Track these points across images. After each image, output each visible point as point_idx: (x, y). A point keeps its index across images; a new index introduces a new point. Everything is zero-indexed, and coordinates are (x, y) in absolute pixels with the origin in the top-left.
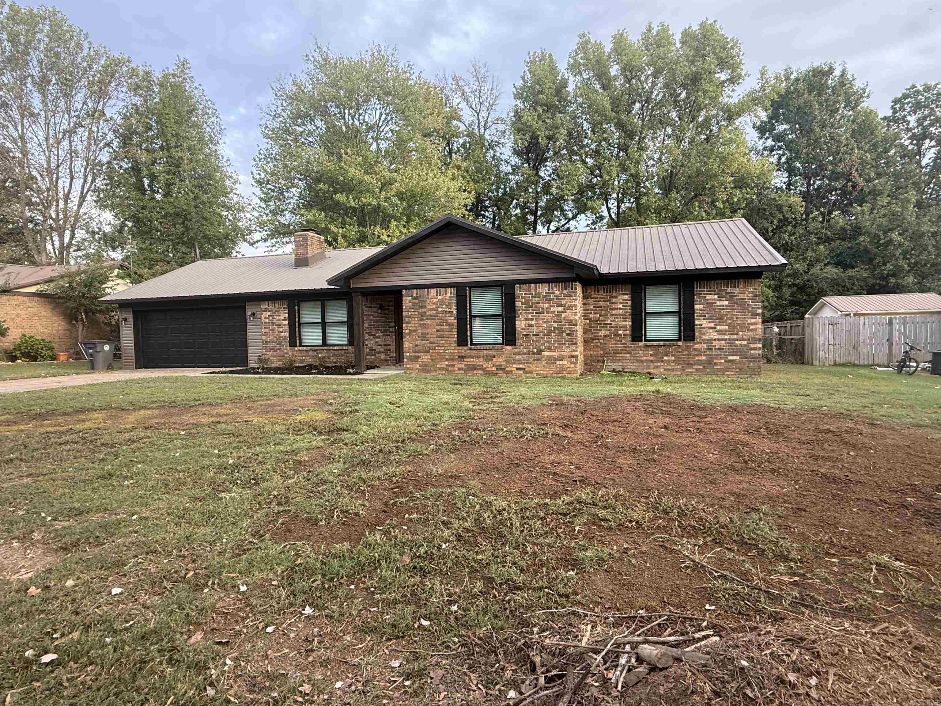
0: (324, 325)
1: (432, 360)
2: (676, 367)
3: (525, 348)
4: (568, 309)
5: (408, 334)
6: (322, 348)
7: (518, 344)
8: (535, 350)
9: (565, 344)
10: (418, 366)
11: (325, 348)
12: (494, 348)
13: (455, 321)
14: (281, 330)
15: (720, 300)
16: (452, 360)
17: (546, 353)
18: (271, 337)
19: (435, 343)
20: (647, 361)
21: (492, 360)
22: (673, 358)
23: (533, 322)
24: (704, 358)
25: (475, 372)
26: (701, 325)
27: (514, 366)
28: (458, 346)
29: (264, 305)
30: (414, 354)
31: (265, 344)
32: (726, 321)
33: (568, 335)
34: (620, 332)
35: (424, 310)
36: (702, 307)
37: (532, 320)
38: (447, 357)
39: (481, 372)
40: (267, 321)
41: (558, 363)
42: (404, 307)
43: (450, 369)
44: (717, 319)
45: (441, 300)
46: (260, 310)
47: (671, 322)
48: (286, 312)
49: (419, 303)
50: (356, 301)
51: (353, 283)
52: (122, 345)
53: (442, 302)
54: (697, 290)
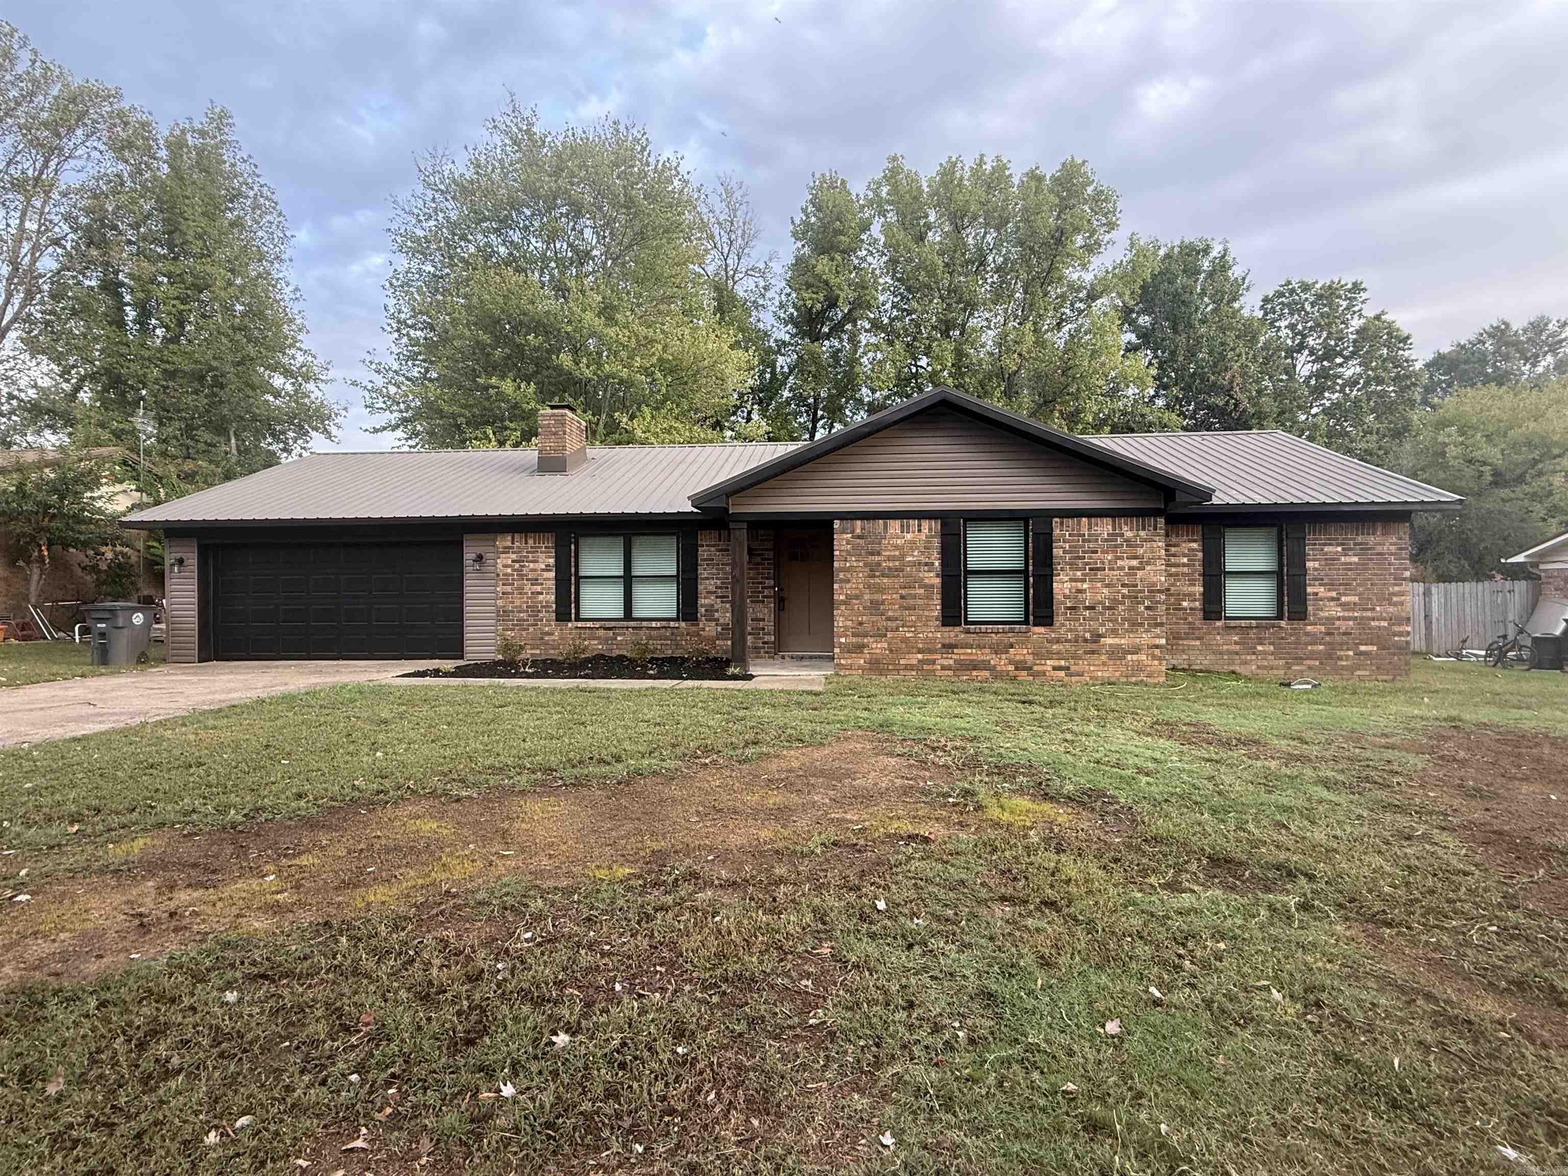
0: (628, 580)
1: (891, 651)
2: (1276, 662)
3: (1070, 630)
4: (1148, 563)
5: (844, 603)
6: (625, 624)
7: (1057, 624)
8: (1088, 635)
9: (1142, 624)
10: (862, 661)
11: (632, 624)
12: (1012, 631)
13: (937, 581)
14: (539, 588)
15: (1346, 555)
16: (930, 651)
17: (1109, 641)
18: (517, 603)
19: (897, 619)
20: (1229, 652)
21: (1007, 652)
22: (1272, 648)
23: (1085, 586)
24: (1321, 647)
25: (975, 673)
26: (1316, 594)
27: (1048, 662)
28: (943, 625)
29: (504, 541)
30: (854, 640)
31: (503, 615)
32: (1355, 590)
33: (1147, 608)
34: (1185, 604)
35: (877, 558)
36: (1317, 564)
37: (1083, 581)
38: (921, 646)
39: (986, 673)
40: (509, 570)
41: (1129, 657)
42: (836, 553)
43: (925, 667)
44: (1340, 585)
45: (910, 542)
46: (494, 550)
47: (1264, 588)
48: (550, 555)
49: (867, 545)
50: (739, 539)
51: (734, 505)
52: (169, 613)
53: (911, 546)
54: (1309, 537)
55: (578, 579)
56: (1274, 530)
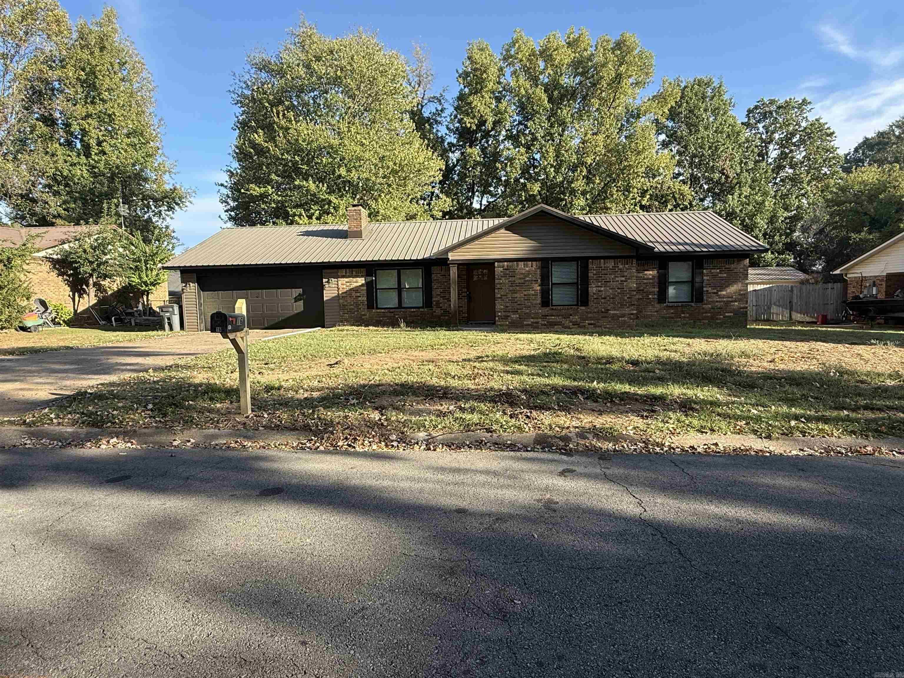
0: (400, 289)
1: (520, 318)
2: (690, 321)
3: (596, 308)
4: (629, 279)
5: (500, 298)
6: (399, 310)
7: (590, 305)
8: (603, 310)
9: (626, 305)
10: (508, 323)
11: (402, 310)
12: (571, 308)
13: (540, 288)
15: (721, 273)
16: (537, 318)
18: (349, 301)
19: (522, 305)
20: (670, 318)
21: (569, 318)
22: (688, 315)
24: (709, 314)
25: (555, 327)
26: (707, 291)
27: (587, 322)
28: (542, 306)
29: (342, 273)
30: (504, 314)
31: (342, 307)
33: (628, 298)
34: (650, 296)
35: (514, 279)
36: (708, 278)
37: (601, 287)
38: (533, 316)
39: (561, 327)
40: (345, 286)
41: (620, 319)
42: (496, 277)
43: (534, 325)
45: (529, 271)
46: (337, 277)
47: (686, 289)
48: (363, 279)
49: (509, 273)
50: (454, 271)
51: (451, 256)
52: (184, 309)
53: (529, 273)
54: (705, 266)
55: (376, 289)
56: (690, 263)
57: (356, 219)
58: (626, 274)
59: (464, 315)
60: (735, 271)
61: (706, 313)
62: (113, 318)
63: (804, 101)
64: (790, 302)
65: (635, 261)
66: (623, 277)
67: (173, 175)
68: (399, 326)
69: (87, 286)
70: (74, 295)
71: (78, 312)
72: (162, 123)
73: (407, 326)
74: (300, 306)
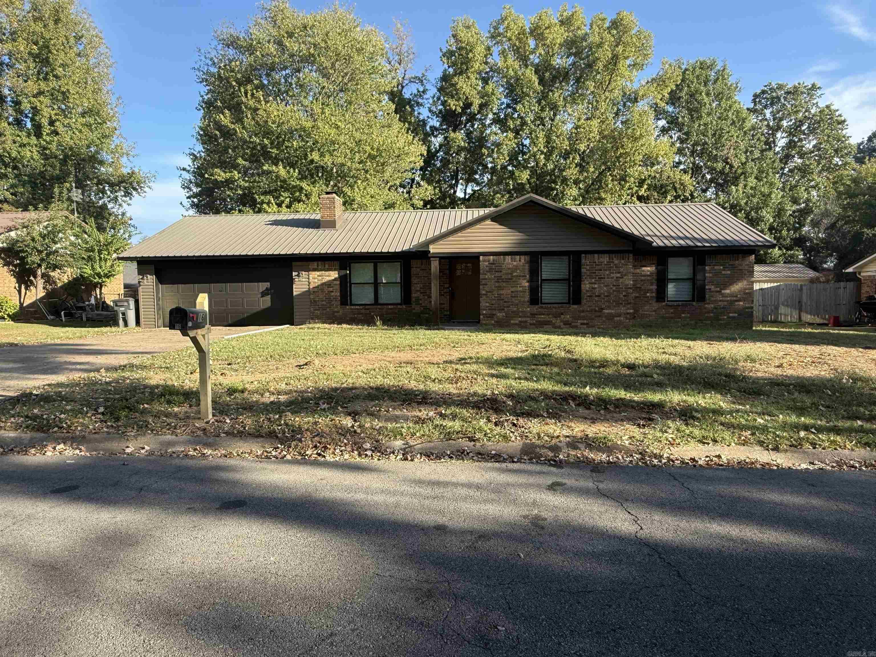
0: (376, 284)
1: (507, 317)
3: (589, 306)
4: (625, 275)
5: (485, 295)
6: (375, 307)
7: (583, 304)
8: (597, 309)
9: (622, 304)
10: (493, 322)
11: (379, 306)
12: (562, 307)
13: (528, 284)
14: (331, 289)
15: (724, 270)
16: (525, 317)
17: (606, 311)
18: (321, 297)
19: (509, 302)
20: (669, 317)
21: (560, 317)
22: (689, 315)
23: (596, 286)
24: (712, 315)
25: (545, 327)
26: (710, 289)
27: (579, 321)
28: (531, 305)
29: (313, 266)
30: (489, 312)
31: (313, 303)
34: (648, 294)
35: (500, 274)
36: (711, 275)
37: (595, 283)
38: (520, 314)
40: (316, 280)
41: (616, 318)
42: (481, 271)
43: (522, 324)
44: (722, 284)
45: (516, 266)
46: (308, 270)
47: (687, 287)
48: (337, 272)
49: (495, 268)
50: (435, 265)
51: (433, 249)
52: (141, 303)
53: (516, 268)
54: (707, 261)
55: (351, 284)
56: (691, 258)
57: (329, 208)
58: (622, 270)
59: (446, 313)
60: (740, 268)
61: (709, 312)
62: (62, 313)
63: (813, 85)
64: (799, 302)
65: (631, 255)
66: (619, 273)
67: (131, 158)
68: (375, 324)
69: (35, 277)
70: (20, 287)
71: (25, 305)
72: (120, 101)
73: (384, 324)
74: (266, 302)
